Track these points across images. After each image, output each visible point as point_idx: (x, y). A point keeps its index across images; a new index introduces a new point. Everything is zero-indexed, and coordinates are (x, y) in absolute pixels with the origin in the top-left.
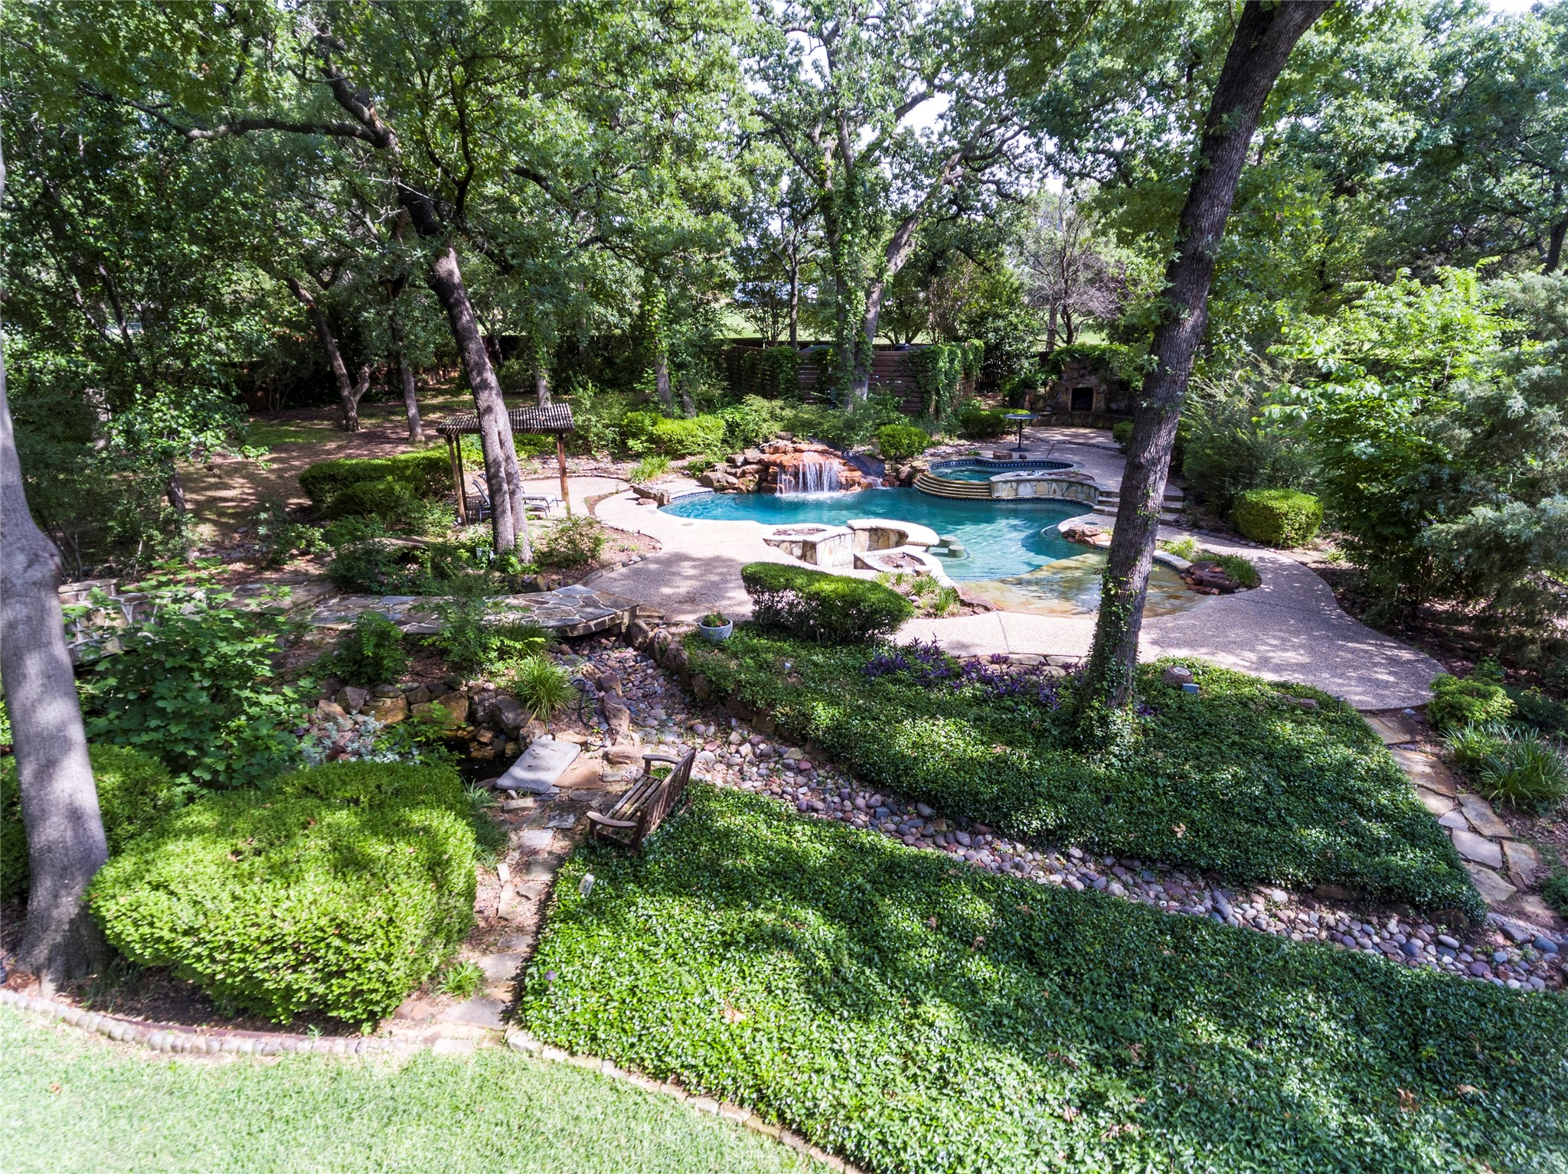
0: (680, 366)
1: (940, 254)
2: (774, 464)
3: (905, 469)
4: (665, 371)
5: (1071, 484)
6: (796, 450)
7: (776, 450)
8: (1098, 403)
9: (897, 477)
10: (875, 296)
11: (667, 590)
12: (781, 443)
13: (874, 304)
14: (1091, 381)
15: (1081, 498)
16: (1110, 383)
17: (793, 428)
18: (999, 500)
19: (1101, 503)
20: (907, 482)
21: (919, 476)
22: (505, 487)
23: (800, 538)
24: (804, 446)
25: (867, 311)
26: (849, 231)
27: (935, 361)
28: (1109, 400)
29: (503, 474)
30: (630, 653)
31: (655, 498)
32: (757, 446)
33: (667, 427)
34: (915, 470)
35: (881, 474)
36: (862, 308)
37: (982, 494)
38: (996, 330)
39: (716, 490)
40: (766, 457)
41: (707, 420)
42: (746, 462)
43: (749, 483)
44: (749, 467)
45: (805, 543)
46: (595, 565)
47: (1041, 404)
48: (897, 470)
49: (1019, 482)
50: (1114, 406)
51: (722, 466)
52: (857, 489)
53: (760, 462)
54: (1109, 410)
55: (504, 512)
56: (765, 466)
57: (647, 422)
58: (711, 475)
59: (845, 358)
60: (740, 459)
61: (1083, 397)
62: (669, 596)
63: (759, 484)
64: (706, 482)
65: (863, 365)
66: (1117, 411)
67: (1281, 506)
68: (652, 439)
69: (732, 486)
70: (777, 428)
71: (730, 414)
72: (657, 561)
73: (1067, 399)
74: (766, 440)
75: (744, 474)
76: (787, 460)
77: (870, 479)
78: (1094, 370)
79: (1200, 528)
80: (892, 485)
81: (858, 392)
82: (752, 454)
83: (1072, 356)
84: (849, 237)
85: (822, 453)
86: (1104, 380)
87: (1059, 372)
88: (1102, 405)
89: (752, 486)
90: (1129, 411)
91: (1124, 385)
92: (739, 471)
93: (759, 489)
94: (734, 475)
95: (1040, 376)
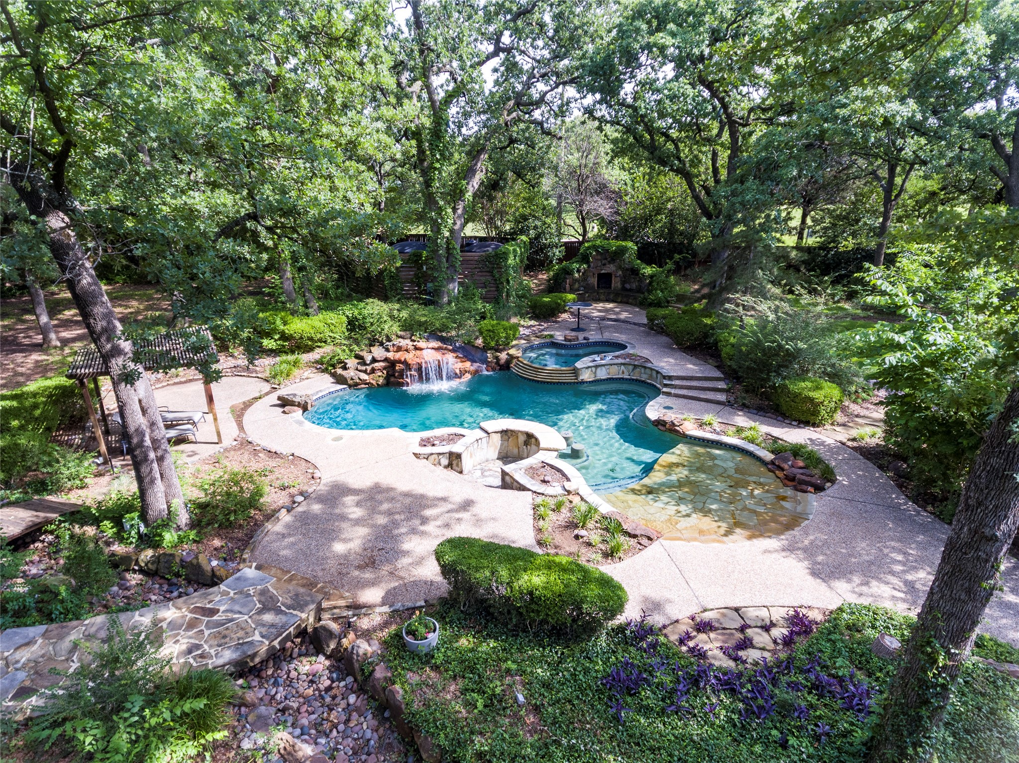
0: (301, 269)
1: (502, 177)
2: (400, 362)
3: (503, 356)
4: (289, 275)
5: (635, 366)
6: (417, 348)
7: (399, 349)
8: (616, 283)
9: (498, 363)
10: (460, 212)
11: (339, 548)
12: (404, 343)
13: (459, 217)
14: (610, 268)
15: (644, 377)
16: (625, 270)
17: (410, 327)
18: (583, 382)
19: (666, 385)
20: (505, 367)
21: (515, 361)
22: (152, 455)
23: (446, 449)
24: (422, 344)
25: (454, 224)
26: (438, 161)
27: (507, 259)
28: (623, 283)
29: (148, 442)
30: (321, 664)
31: (299, 405)
32: (381, 344)
33: (298, 326)
34: (511, 357)
35: (484, 361)
36: (450, 222)
37: (570, 378)
38: (535, 228)
39: (350, 386)
40: (390, 355)
41: (331, 317)
42: (374, 360)
43: (379, 378)
44: (377, 365)
45: (451, 454)
46: (259, 517)
47: (577, 286)
48: (497, 358)
49: (596, 367)
50: (628, 286)
51: (352, 363)
52: (468, 376)
53: (386, 360)
54: (624, 289)
55: (152, 481)
56: (391, 364)
57: (279, 322)
58: (344, 373)
59: (440, 262)
60: (368, 358)
61: (605, 280)
62: (346, 557)
63: (387, 378)
64: (340, 380)
65: (454, 266)
66: (630, 290)
67: (817, 395)
68: (284, 337)
69: (364, 382)
70: (396, 328)
71: (349, 310)
72: (321, 499)
73: (594, 281)
74: (389, 340)
75: (373, 371)
76: (410, 357)
77: (476, 365)
78: (613, 261)
79: (748, 407)
80: (493, 369)
81: (451, 286)
82: (378, 352)
83: (597, 251)
84: (438, 165)
85: (437, 349)
86: (620, 267)
87: (588, 262)
88: (619, 285)
89: (381, 381)
90: (640, 290)
91: (635, 272)
92: (369, 368)
93: (388, 383)
94: (365, 372)
95: (576, 266)
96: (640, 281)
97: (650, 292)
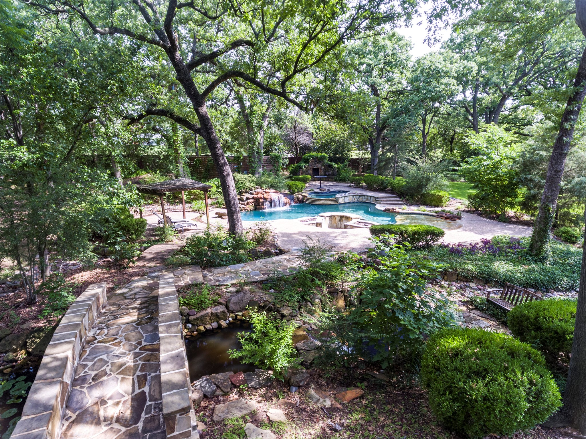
2: (261, 198)
3: (300, 196)
5: (360, 196)
6: (266, 192)
7: (258, 193)
8: (321, 173)
9: (298, 200)
10: (262, 135)
12: (258, 190)
13: (261, 138)
14: (318, 166)
15: (364, 200)
16: (326, 166)
17: (259, 184)
18: (339, 204)
19: (377, 201)
20: (301, 202)
24: (267, 190)
28: (326, 171)
32: (249, 192)
34: (304, 196)
35: (292, 199)
37: (333, 203)
40: (255, 196)
42: (247, 199)
43: (251, 207)
44: (249, 201)
45: (317, 224)
47: (304, 174)
48: (298, 197)
53: (253, 198)
54: (326, 174)
56: (256, 200)
60: (244, 198)
61: (316, 171)
63: (255, 207)
65: (260, 161)
66: (329, 175)
69: (244, 209)
73: (311, 172)
74: (251, 190)
75: (248, 204)
76: (265, 196)
77: (290, 201)
78: (320, 162)
80: (296, 203)
82: (248, 195)
83: (312, 158)
86: (323, 165)
87: (308, 163)
88: (323, 173)
90: (333, 175)
91: (330, 166)
92: (246, 202)
93: (256, 209)
94: (244, 204)
95: (303, 164)
96: (333, 170)
97: (340, 174)
